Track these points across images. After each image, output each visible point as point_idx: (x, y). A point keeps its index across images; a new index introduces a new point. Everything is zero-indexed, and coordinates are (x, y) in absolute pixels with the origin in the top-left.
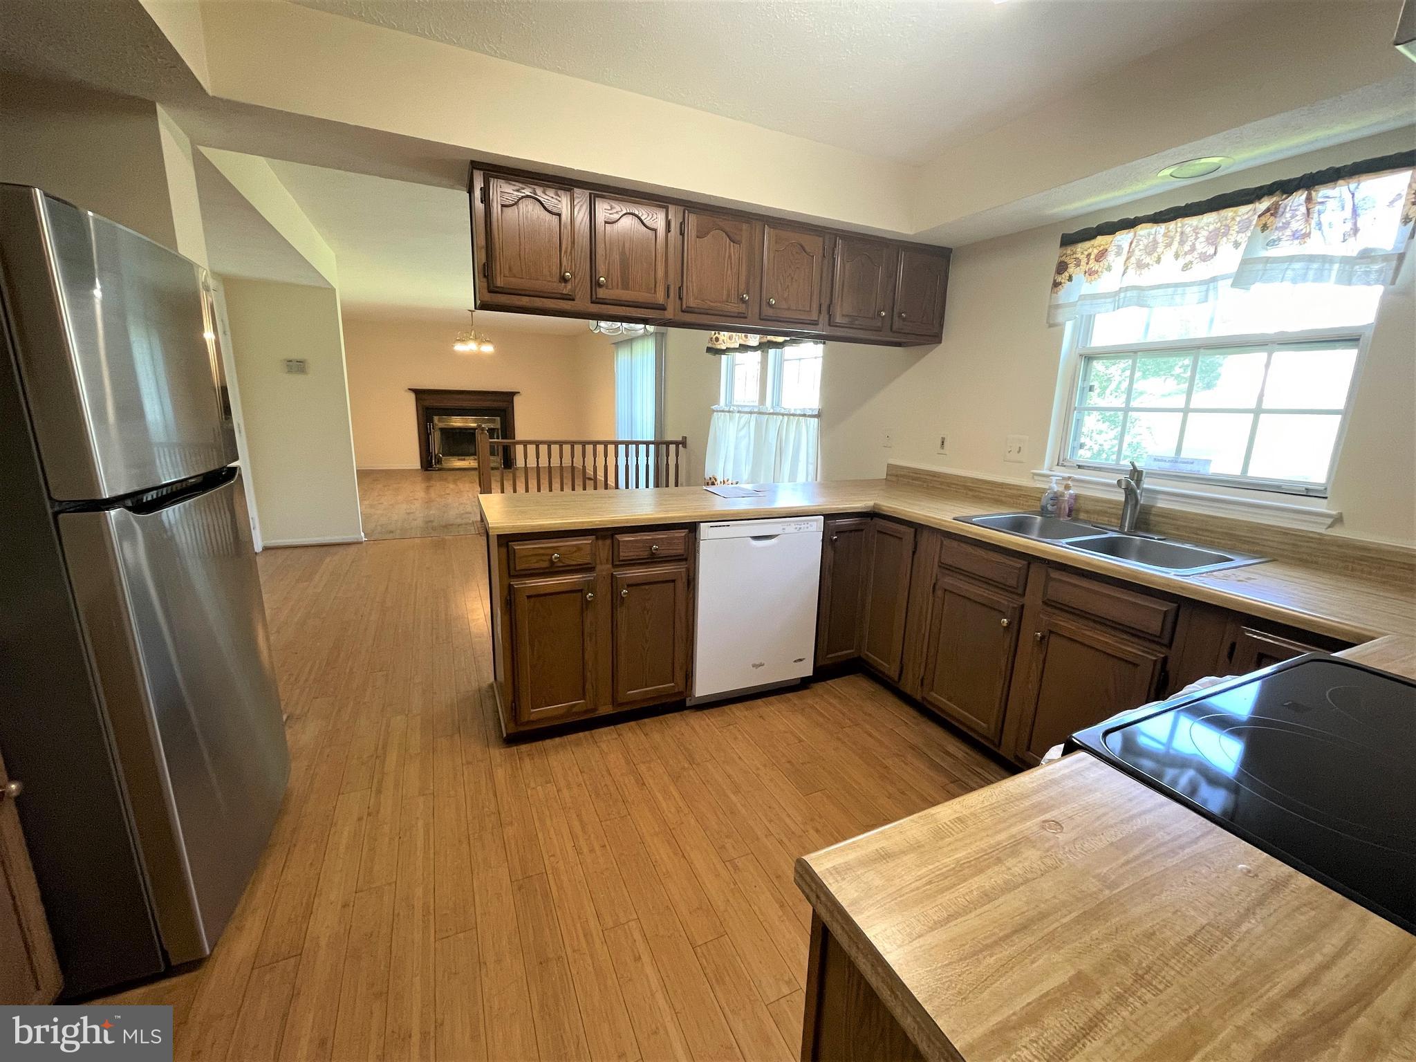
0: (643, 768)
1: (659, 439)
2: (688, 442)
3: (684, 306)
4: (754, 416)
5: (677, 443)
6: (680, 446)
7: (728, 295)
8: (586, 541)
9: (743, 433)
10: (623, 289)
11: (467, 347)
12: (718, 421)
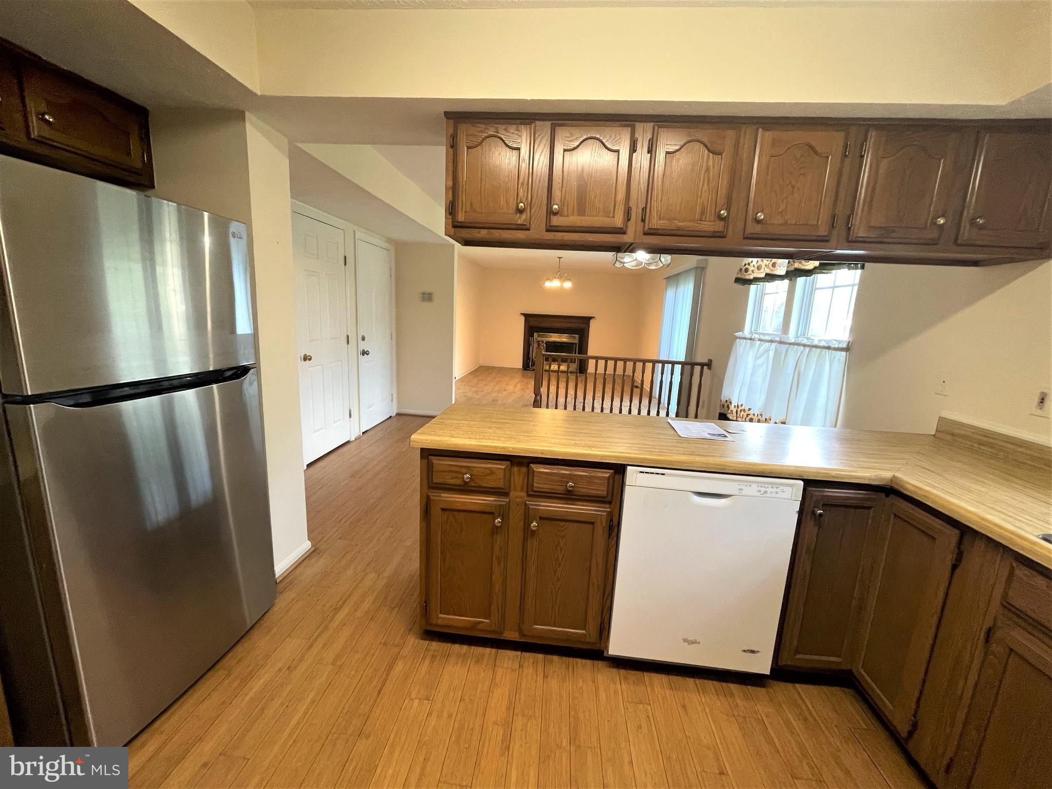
0: (519, 723)
1: (688, 360)
2: (714, 365)
3: (647, 228)
4: (774, 345)
5: (702, 365)
6: (705, 367)
7: (703, 213)
8: (501, 466)
9: (760, 361)
10: (579, 215)
11: (553, 284)
12: (741, 347)
